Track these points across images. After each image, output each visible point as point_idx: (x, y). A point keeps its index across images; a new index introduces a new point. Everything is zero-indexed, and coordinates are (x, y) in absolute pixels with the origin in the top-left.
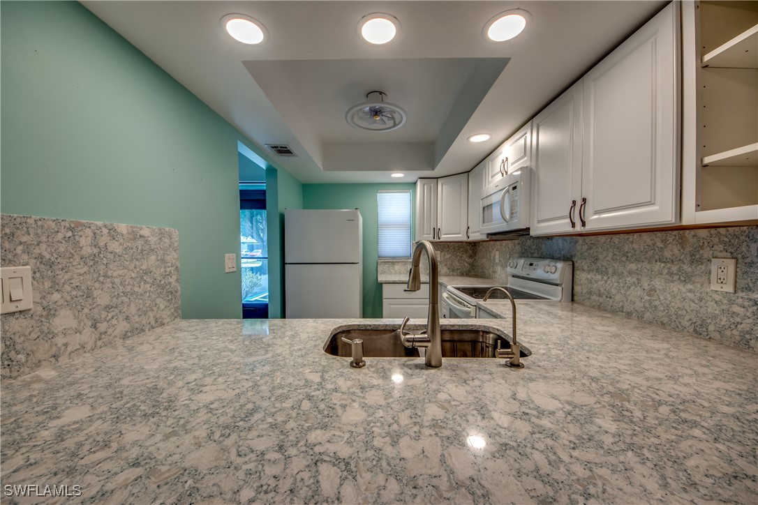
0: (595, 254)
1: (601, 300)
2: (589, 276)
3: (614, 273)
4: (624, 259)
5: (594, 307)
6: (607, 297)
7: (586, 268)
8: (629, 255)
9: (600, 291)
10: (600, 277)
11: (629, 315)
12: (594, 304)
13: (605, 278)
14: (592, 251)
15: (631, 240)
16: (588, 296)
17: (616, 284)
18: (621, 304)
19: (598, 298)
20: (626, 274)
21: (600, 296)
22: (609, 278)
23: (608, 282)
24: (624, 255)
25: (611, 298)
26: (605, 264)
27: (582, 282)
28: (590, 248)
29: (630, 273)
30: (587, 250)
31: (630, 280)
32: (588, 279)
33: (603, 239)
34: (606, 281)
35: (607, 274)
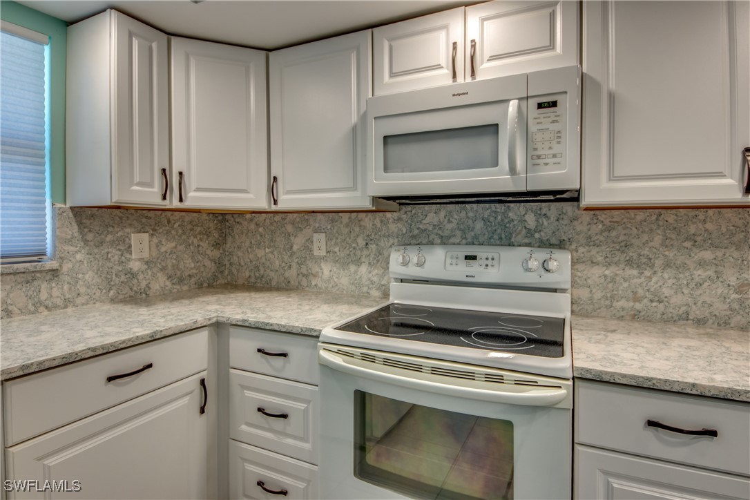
0: (622, 238)
1: (638, 306)
2: (607, 272)
3: (667, 265)
4: (688, 244)
5: (621, 318)
6: (651, 301)
7: (600, 259)
8: (699, 239)
9: (635, 293)
10: (635, 272)
11: (700, 322)
12: (622, 314)
13: (647, 273)
14: (614, 234)
15: (701, 217)
16: (608, 302)
17: (671, 282)
18: (684, 309)
19: (631, 304)
20: (692, 265)
21: (637, 299)
22: (655, 273)
23: (654, 279)
24: (687, 239)
25: (660, 302)
26: (646, 251)
27: (590, 282)
28: (609, 229)
29: (701, 264)
30: (602, 232)
31: (699, 274)
32: (605, 276)
33: (641, 215)
34: (650, 278)
35: (652, 267)
